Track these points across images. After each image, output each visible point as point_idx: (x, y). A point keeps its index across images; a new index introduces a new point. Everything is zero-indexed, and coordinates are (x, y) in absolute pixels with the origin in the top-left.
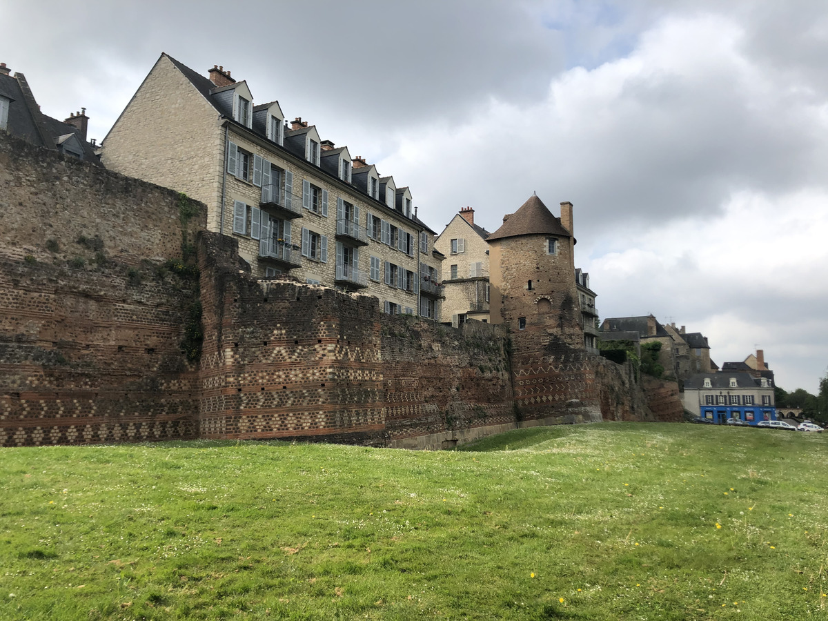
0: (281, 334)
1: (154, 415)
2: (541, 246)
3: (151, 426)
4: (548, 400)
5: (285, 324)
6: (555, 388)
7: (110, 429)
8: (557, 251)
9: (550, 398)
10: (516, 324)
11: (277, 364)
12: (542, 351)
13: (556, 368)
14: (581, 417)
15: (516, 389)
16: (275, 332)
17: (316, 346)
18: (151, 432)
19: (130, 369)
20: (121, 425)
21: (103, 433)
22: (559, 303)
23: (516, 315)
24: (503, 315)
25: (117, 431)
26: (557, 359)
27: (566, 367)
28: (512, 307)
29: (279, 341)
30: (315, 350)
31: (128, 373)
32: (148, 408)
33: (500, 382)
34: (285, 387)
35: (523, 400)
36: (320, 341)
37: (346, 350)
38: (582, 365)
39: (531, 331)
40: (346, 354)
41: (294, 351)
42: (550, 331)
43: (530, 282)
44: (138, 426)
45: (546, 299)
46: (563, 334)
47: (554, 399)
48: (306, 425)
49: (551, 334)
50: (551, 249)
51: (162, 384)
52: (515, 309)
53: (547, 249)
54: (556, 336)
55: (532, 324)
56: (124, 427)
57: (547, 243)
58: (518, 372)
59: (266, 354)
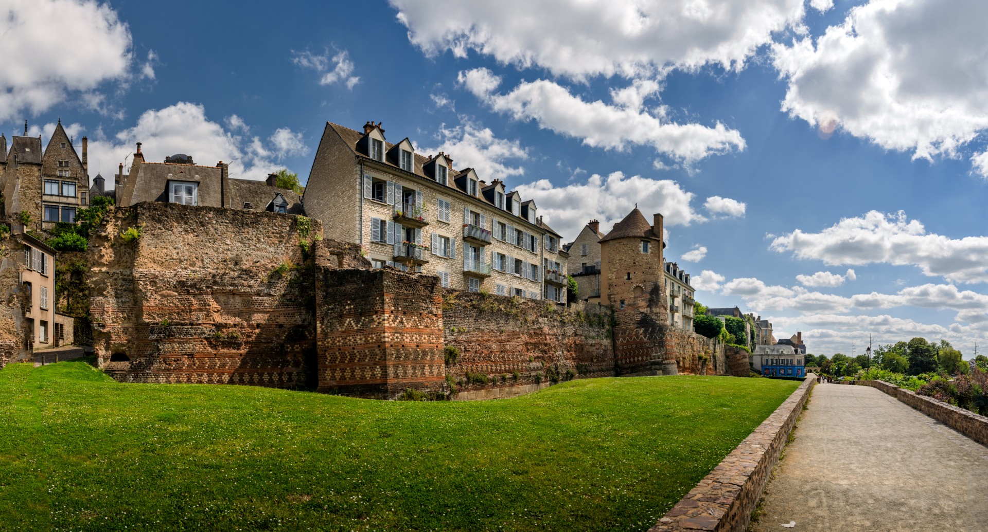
0: (351, 309)
1: (282, 367)
2: (637, 246)
3: (280, 375)
4: (638, 360)
5: (353, 300)
6: (644, 351)
7: (251, 376)
8: (650, 251)
9: (640, 359)
10: (618, 304)
11: (348, 332)
12: (636, 325)
13: (645, 337)
14: (661, 372)
15: (617, 352)
16: (347, 307)
17: (374, 317)
18: (281, 379)
19: (265, 339)
20: (258, 374)
21: (246, 378)
22: (649, 289)
23: (618, 298)
24: (609, 298)
25: (256, 377)
26: (645, 332)
27: (652, 337)
28: (616, 292)
29: (349, 314)
30: (373, 319)
31: (263, 341)
32: (277, 363)
33: (603, 347)
34: (354, 348)
35: (621, 360)
36: (376, 313)
37: (402, 319)
38: (664, 335)
39: (630, 311)
40: (402, 322)
41: (360, 321)
42: (642, 310)
43: (629, 274)
44: (270, 375)
45: (639, 286)
46: (651, 312)
47: (642, 360)
48: (368, 376)
49: (642, 313)
50: (645, 249)
51: (288, 348)
52: (617, 294)
53: (641, 249)
54: (646, 314)
55: (629, 305)
56: (261, 375)
57: (641, 245)
58: (618, 340)
59: (342, 324)
